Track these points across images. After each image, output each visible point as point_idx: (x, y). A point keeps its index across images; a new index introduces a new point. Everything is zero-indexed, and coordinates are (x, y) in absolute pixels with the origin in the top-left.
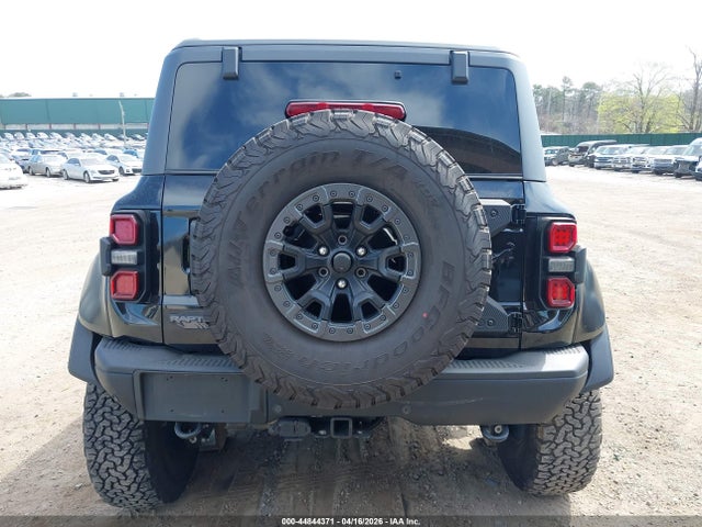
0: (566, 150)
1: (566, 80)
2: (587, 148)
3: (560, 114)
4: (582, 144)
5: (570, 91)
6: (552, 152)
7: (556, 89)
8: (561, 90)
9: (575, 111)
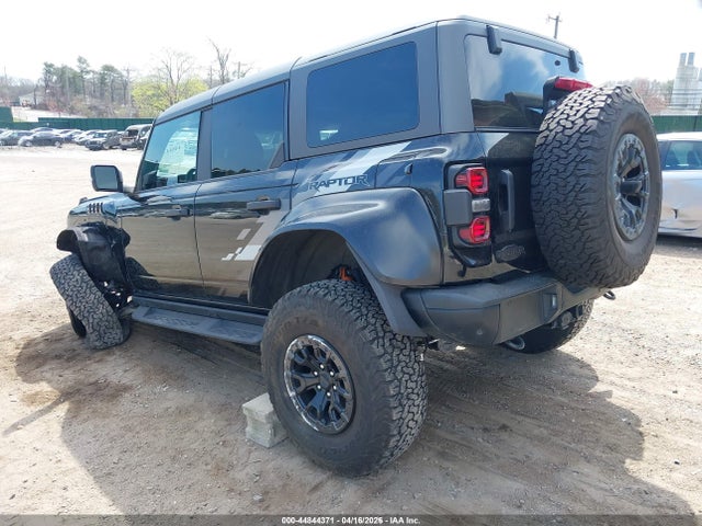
0: (115, 134)
1: (80, 60)
2: (136, 131)
3: (81, 96)
4: (131, 128)
5: (88, 72)
6: (101, 135)
7: (71, 69)
8: (78, 71)
9: (98, 94)
